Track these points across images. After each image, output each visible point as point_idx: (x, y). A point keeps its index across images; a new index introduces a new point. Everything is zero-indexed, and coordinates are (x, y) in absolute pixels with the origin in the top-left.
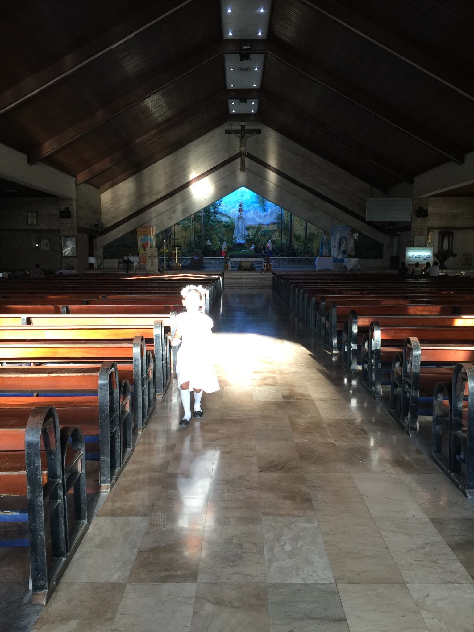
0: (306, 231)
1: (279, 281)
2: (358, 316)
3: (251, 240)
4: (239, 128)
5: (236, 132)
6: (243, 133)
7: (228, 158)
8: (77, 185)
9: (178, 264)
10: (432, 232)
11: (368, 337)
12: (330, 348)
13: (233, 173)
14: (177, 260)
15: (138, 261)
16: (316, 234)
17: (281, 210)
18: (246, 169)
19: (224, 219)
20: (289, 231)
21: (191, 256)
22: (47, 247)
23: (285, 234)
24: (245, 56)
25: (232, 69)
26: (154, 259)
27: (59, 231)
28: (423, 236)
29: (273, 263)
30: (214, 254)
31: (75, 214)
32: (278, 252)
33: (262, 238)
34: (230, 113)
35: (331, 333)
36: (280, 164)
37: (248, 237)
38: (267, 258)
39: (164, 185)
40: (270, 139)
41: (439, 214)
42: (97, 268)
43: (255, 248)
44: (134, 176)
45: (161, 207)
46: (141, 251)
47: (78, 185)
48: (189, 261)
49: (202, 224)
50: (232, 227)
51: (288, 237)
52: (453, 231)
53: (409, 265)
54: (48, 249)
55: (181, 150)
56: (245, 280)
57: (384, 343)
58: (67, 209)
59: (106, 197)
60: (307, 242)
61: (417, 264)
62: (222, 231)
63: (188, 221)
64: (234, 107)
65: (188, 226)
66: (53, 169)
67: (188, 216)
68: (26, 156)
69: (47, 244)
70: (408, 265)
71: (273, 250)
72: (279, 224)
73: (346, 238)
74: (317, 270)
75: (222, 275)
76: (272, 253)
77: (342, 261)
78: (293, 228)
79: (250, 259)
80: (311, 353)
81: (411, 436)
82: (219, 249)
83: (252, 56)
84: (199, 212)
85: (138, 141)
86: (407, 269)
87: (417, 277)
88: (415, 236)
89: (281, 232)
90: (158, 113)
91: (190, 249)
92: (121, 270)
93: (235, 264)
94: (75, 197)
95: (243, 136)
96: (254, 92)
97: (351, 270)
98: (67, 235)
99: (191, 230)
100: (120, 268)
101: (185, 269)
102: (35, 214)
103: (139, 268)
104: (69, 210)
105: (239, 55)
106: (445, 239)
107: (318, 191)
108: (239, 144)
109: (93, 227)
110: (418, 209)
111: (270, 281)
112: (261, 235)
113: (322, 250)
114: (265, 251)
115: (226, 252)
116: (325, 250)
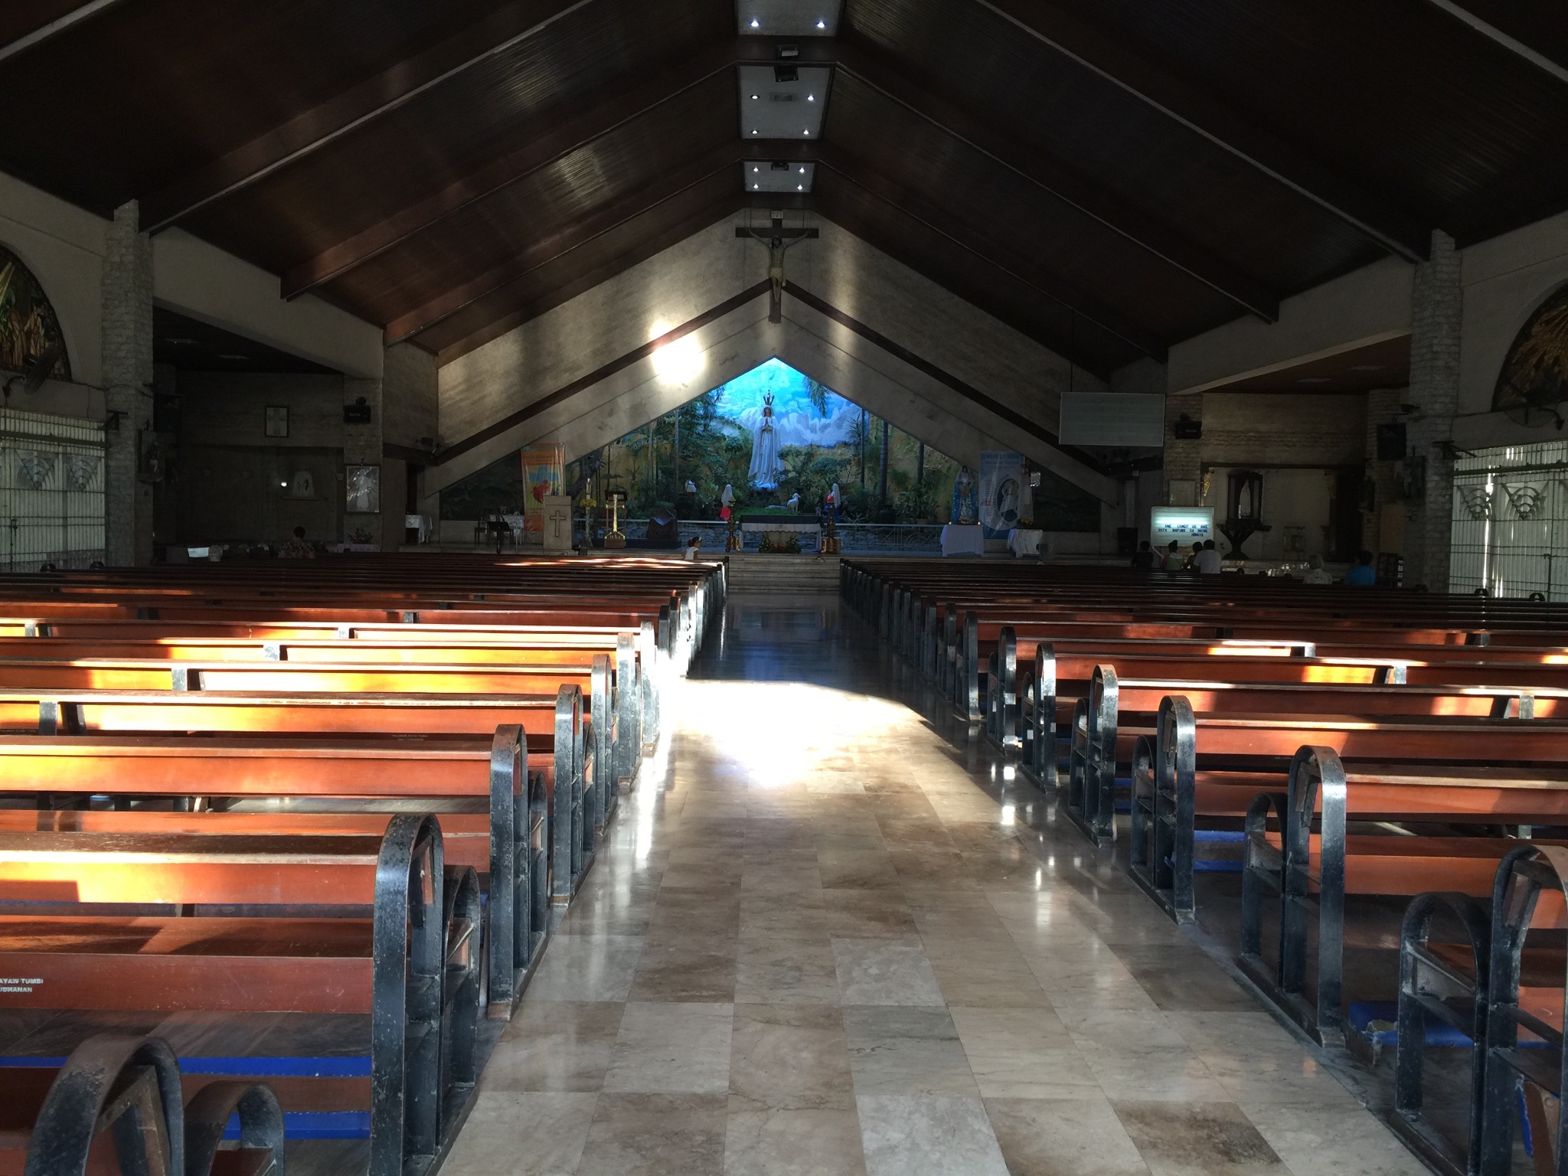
0: (921, 463)
1: (856, 578)
3: (790, 483)
4: (768, 224)
5: (761, 233)
6: (776, 236)
7: (740, 292)
8: (387, 346)
9: (618, 535)
10: (1213, 472)
12: (965, 711)
13: (752, 328)
14: (615, 526)
15: (522, 525)
16: (944, 471)
17: (863, 414)
18: (782, 319)
19: (728, 431)
20: (882, 462)
21: (648, 517)
22: (306, 489)
23: (873, 470)
24: (786, 72)
25: (755, 97)
26: (563, 523)
27: (340, 451)
28: (1190, 482)
29: (841, 536)
30: (703, 514)
31: (380, 413)
32: (853, 512)
33: (816, 478)
34: (748, 189)
35: (967, 677)
36: (860, 308)
37: (783, 476)
38: (829, 525)
39: (589, 350)
40: (840, 251)
41: (1228, 432)
42: (425, 541)
43: (801, 502)
44: (520, 328)
45: (578, 401)
46: (529, 502)
47: (389, 347)
48: (644, 529)
49: (677, 442)
50: (745, 451)
51: (879, 478)
52: (1262, 472)
53: (1160, 548)
54: (308, 493)
55: (631, 271)
56: (775, 575)
58: (362, 400)
59: (452, 375)
60: (923, 490)
61: (1174, 546)
62: (723, 458)
63: (644, 434)
64: (758, 177)
65: (643, 447)
66: (337, 311)
67: (643, 423)
68: (279, 280)
69: (307, 482)
70: (1155, 547)
71: (841, 508)
72: (857, 445)
73: (1014, 482)
74: (944, 555)
75: (726, 561)
76: (841, 514)
77: (1004, 535)
78: (889, 457)
79: (790, 527)
80: (924, 719)
81: (1100, 846)
82: (715, 501)
83: (800, 70)
84: (669, 414)
85: (532, 249)
86: (1151, 556)
88: (1172, 482)
89: (861, 465)
90: (584, 190)
91: (646, 499)
92: (481, 546)
93: (753, 537)
94: (381, 374)
95: (777, 242)
96: (805, 148)
97: (1025, 556)
98: (359, 462)
99: (649, 455)
100: (479, 543)
101: (634, 546)
102: (283, 412)
103: (526, 542)
104: (367, 403)
105: (772, 68)
106: (1243, 489)
107: (949, 372)
108: (768, 261)
109: (420, 444)
110: (1178, 419)
111: (836, 578)
112: (816, 472)
113: (957, 509)
114: (823, 508)
115: (733, 510)
116: (964, 508)
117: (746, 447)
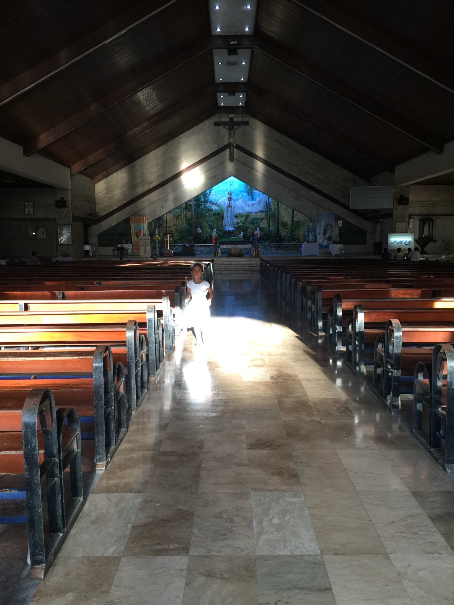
0: (293, 218)
1: (266, 267)
2: (342, 300)
3: (240, 228)
4: (228, 120)
5: (225, 124)
6: (231, 125)
7: (217, 149)
8: (72, 175)
9: (170, 251)
10: (413, 218)
11: (352, 319)
12: (316, 331)
13: (222, 164)
14: (169, 247)
15: (131, 248)
16: (302, 221)
17: (269, 198)
18: (235, 160)
19: (214, 207)
20: (277, 218)
21: (182, 243)
22: (43, 235)
23: (273, 222)
24: (232, 51)
25: (220, 64)
26: (147, 247)
27: (55, 219)
28: (404, 223)
29: (261, 249)
30: (205, 241)
31: (70, 203)
32: (266, 239)
33: (250, 226)
34: (219, 105)
35: (317, 316)
36: (267, 154)
37: (237, 225)
38: (256, 244)
39: (156, 175)
40: (258, 131)
41: (420, 201)
42: (92, 255)
43: (244, 235)
44: (127, 167)
45: (153, 196)
46: (134, 238)
48: (181, 248)
49: (193, 212)
50: (221, 215)
51: (276, 225)
52: (434, 218)
53: (392, 250)
54: (44, 237)
55: (172, 141)
56: (234, 266)
57: (367, 325)
58: (63, 198)
59: (100, 187)
60: (294, 229)
61: (399, 250)
62: (212, 219)
63: (180, 209)
64: (223, 100)
65: (180, 215)
66: (48, 161)
67: (179, 205)
68: (22, 148)
69: (43, 232)
70: (390, 250)
71: (261, 237)
72: (266, 212)
73: (331, 225)
74: (303, 256)
75: (212, 261)
76: (260, 240)
77: (327, 247)
78: (280, 216)
79: (240, 246)
80: (298, 335)
81: (393, 414)
82: (209, 236)
83: (238, 50)
84: (190, 201)
85: (130, 133)
86: (389, 254)
87: (399, 262)
88: (397, 223)
89: (268, 220)
90: (149, 106)
91: (182, 236)
92: (116, 257)
93: (225, 250)
94: (70, 187)
95: (232, 128)
96: (242, 86)
97: (336, 255)
98: (63, 224)
99: (182, 218)
100: (115, 255)
101: (176, 255)
102: (31, 204)
103: (133, 255)
104: (65, 199)
105: (227, 50)
106: (426, 225)
107: (304, 180)
108: (228, 135)
109: (88, 216)
110: (399, 197)
111: (259, 266)
112: (250, 223)
113: (308, 237)
114: (253, 238)
115: (216, 239)
116: (311, 236)
117: (221, 213)
